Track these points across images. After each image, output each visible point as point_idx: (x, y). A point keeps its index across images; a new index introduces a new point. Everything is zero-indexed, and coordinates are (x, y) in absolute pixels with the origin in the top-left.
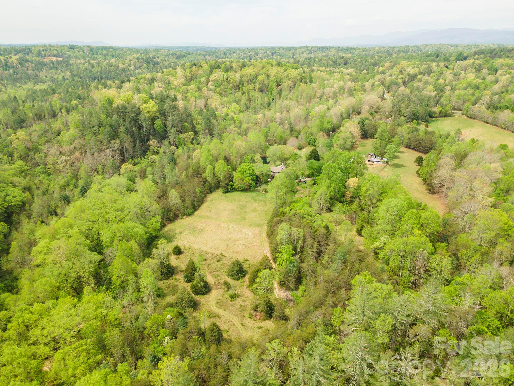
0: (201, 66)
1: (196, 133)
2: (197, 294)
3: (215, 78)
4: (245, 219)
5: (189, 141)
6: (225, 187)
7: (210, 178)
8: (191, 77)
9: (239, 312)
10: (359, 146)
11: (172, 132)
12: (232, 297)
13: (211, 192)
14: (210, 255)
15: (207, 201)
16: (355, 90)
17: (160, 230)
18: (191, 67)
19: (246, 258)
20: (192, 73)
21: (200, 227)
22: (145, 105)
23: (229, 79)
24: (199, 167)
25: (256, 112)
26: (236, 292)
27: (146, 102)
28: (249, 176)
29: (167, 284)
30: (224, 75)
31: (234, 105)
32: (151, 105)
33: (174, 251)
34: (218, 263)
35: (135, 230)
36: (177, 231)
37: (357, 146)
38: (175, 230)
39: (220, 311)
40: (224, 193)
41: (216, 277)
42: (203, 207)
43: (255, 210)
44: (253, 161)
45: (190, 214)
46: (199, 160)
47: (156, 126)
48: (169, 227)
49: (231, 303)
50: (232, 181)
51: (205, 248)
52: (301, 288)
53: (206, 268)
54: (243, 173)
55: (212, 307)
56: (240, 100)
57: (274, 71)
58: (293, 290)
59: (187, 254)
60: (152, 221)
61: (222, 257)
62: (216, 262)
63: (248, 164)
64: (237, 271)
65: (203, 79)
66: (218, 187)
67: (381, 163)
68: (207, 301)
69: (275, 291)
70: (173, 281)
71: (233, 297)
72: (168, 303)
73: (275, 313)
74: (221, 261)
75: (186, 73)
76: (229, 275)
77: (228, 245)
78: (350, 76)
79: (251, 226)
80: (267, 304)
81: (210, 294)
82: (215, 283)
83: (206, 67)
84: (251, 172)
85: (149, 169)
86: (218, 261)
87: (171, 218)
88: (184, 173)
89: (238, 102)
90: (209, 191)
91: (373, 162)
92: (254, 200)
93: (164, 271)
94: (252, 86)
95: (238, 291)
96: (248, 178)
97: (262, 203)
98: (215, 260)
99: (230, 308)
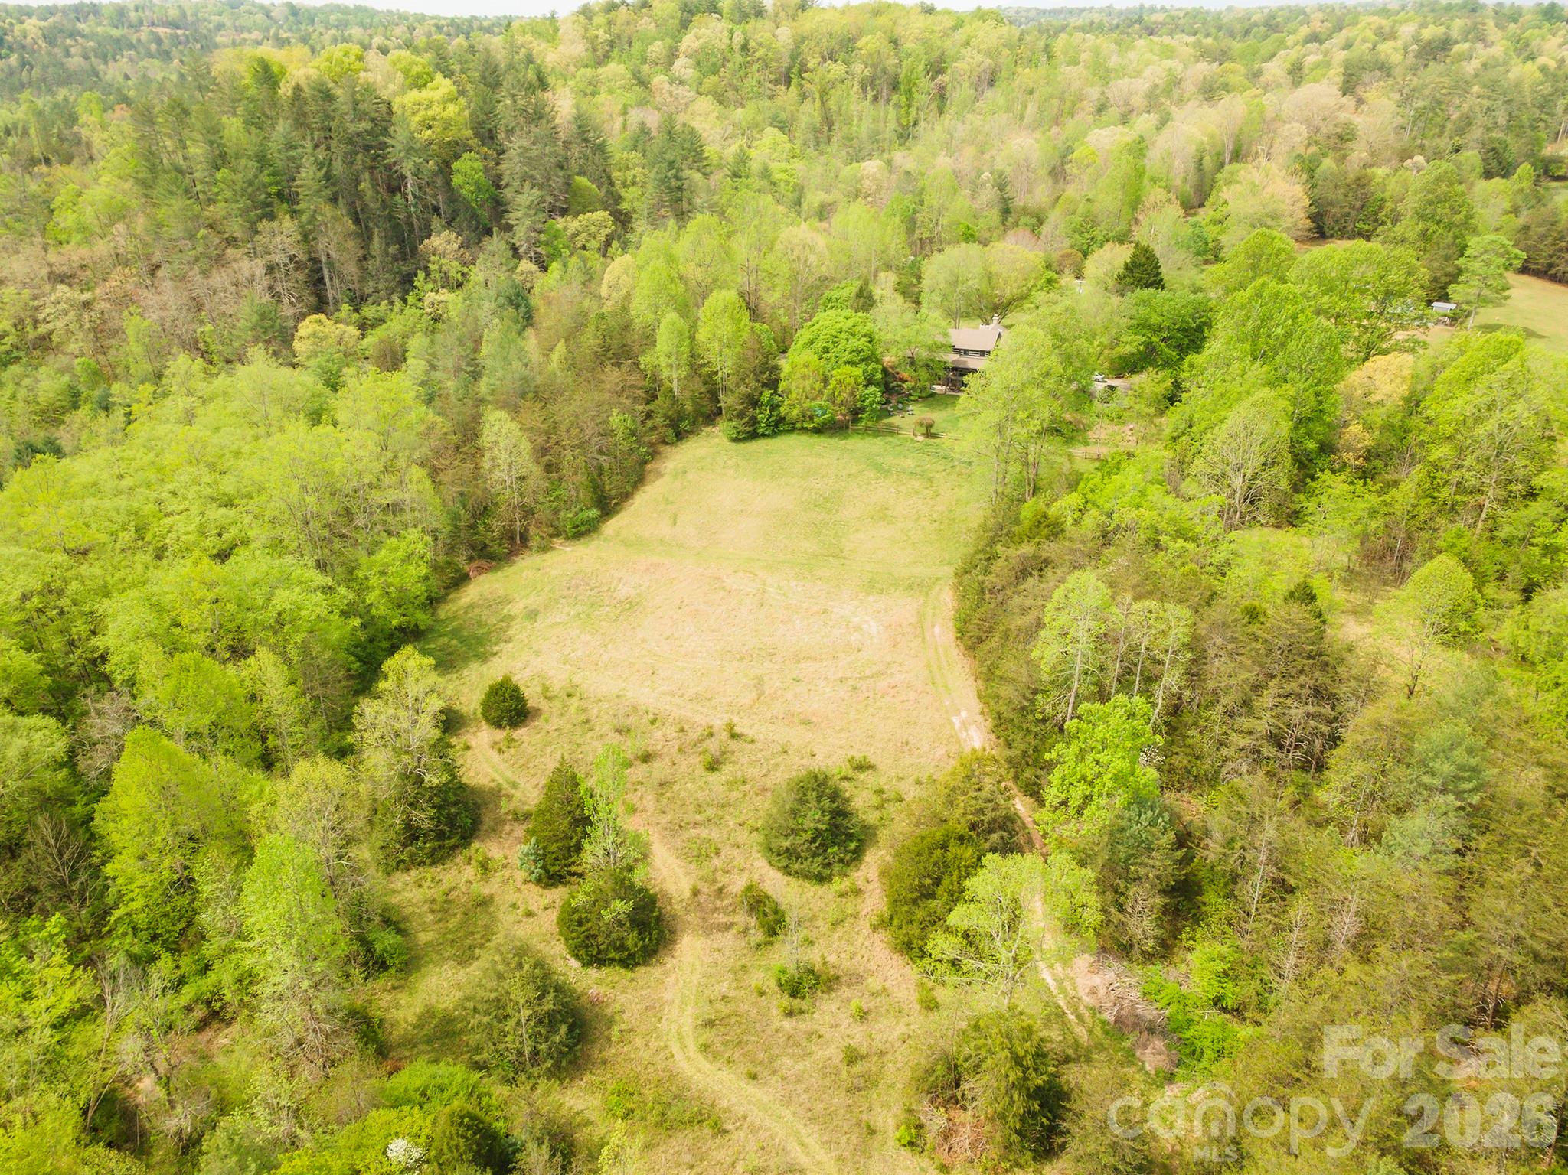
0: (646, 5)
2: (595, 958)
3: (698, 43)
4: (838, 553)
5: (594, 244)
6: (741, 415)
7: (674, 376)
8: (612, 41)
9: (840, 1099)
11: (522, 201)
12: (794, 989)
13: (680, 436)
14: (671, 731)
15: (659, 475)
16: (1224, 86)
17: (432, 602)
18: (611, 10)
19: (859, 757)
20: (615, 30)
21: (624, 591)
22: (414, 95)
23: (752, 44)
24: (626, 327)
25: (856, 157)
26: (815, 957)
27: (419, 82)
28: (853, 364)
29: (437, 893)
30: (732, 32)
31: (772, 134)
32: (437, 95)
33: (487, 706)
34: (714, 778)
35: (283, 599)
36: (515, 609)
38: (506, 600)
40: (736, 440)
41: (700, 855)
42: (644, 499)
43: (882, 515)
44: (866, 302)
45: (582, 531)
46: (628, 297)
47: (457, 180)
48: (482, 588)
49: (788, 1024)
50: (773, 384)
51: (646, 696)
53: (649, 801)
54: (826, 350)
55: (675, 1048)
56: (792, 118)
58: (1148, 957)
59: (556, 722)
60: (382, 555)
61: (734, 745)
62: (700, 770)
63: (845, 313)
64: (818, 834)
65: (657, 48)
66: (711, 416)
67: (1429, 322)
68: (653, 1009)
69: (1041, 961)
70: (470, 872)
71: (800, 987)
72: (429, 1012)
73: (1079, 1136)
74: (726, 768)
75: (593, 32)
76: (770, 850)
77: (760, 681)
79: (870, 586)
80: (1023, 1075)
81: (670, 962)
82: (696, 893)
83: (667, 8)
84: (862, 343)
85: (417, 343)
86: (713, 766)
87: (495, 548)
88: (560, 349)
89: (784, 126)
90: (671, 433)
92: (878, 468)
93: (422, 817)
94: (837, 69)
95: (826, 953)
96: (848, 368)
97: (916, 484)
98: (697, 761)
99: (786, 1064)
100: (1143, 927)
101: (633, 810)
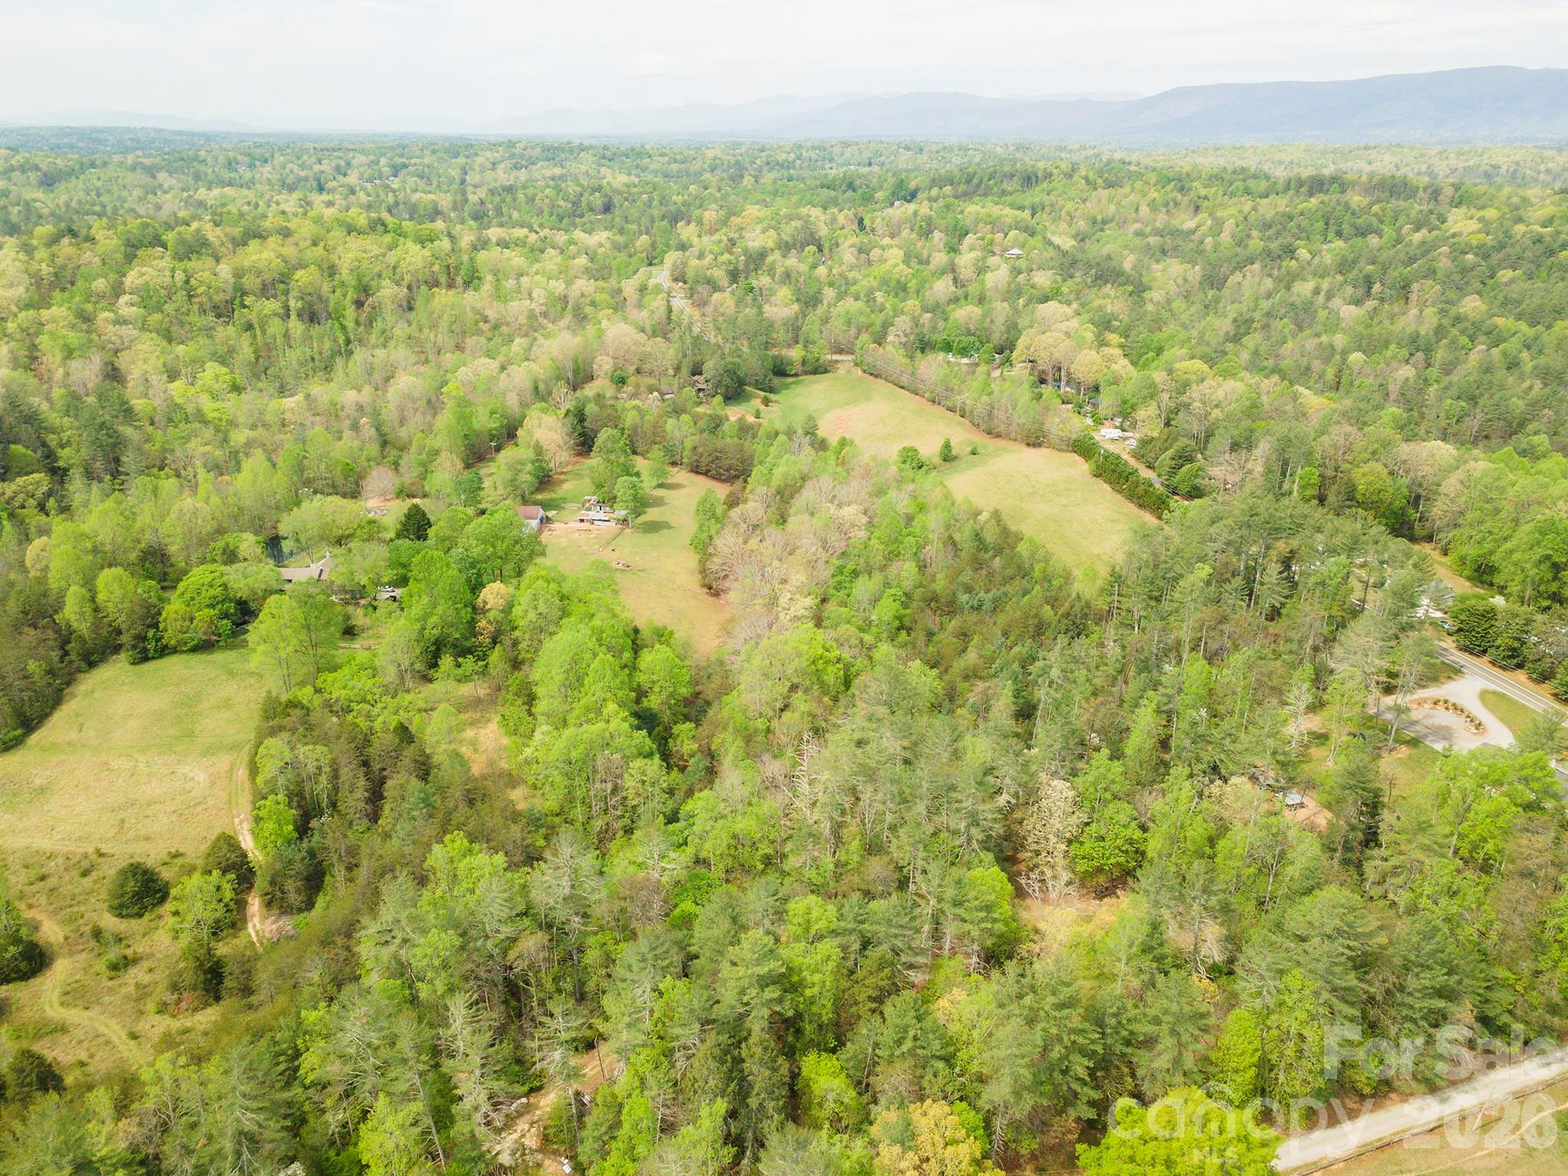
0: (90, 239)
1: (59, 474)
3: (140, 281)
4: (190, 734)
5: (32, 502)
6: (134, 647)
7: (82, 626)
8: (56, 274)
9: (129, 1006)
10: (570, 476)
12: (114, 967)
13: (92, 665)
14: (60, 860)
15: (73, 696)
16: (593, 304)
18: (54, 240)
19: (173, 851)
20: (59, 261)
21: (38, 782)
23: (193, 282)
24: (45, 595)
25: (283, 391)
26: (129, 952)
28: (212, 606)
30: (173, 270)
31: (212, 368)
34: (86, 880)
37: (562, 477)
39: (73, 1015)
40: (133, 664)
41: (71, 920)
42: (59, 717)
43: (227, 704)
44: (231, 557)
45: (11, 745)
46: (46, 569)
49: (110, 983)
50: (156, 626)
51: (46, 844)
52: (321, 902)
53: (43, 900)
54: (193, 599)
55: (47, 1008)
56: (231, 351)
57: (351, 253)
58: (300, 910)
61: (101, 860)
62: (77, 878)
63: (212, 567)
64: (136, 894)
65: (100, 284)
66: (117, 649)
67: (613, 524)
68: (37, 995)
69: (250, 925)
71: (118, 967)
73: (229, 983)
74: (94, 873)
75: (35, 266)
76: (112, 908)
77: (123, 821)
78: (592, 260)
79: (208, 752)
80: (201, 965)
81: (48, 973)
82: (66, 938)
83: (108, 241)
84: (218, 591)
86: (85, 874)
89: (224, 359)
90: (83, 665)
91: (592, 522)
92: (231, 674)
94: (271, 306)
95: (139, 947)
96: (207, 611)
97: (252, 680)
98: (75, 873)
99: (106, 999)
100: (294, 898)
101: (30, 907)
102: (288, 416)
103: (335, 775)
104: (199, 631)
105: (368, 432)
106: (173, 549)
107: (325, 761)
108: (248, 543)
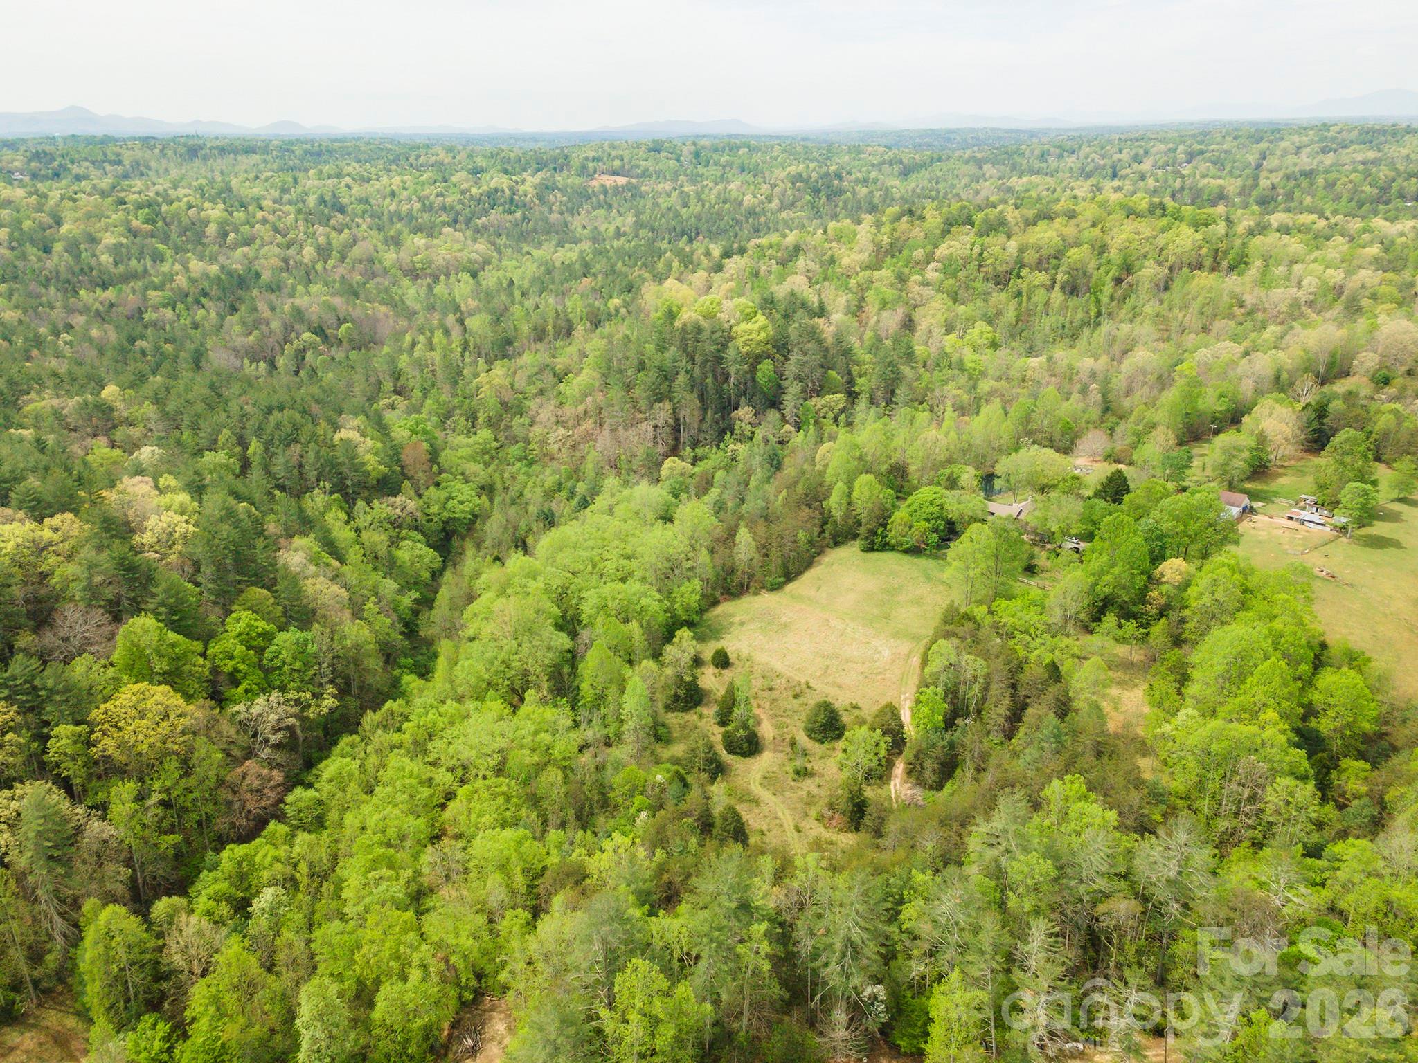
0: (922, 218)
1: (852, 396)
2: (731, 750)
3: (947, 252)
4: (887, 617)
5: (831, 415)
6: (867, 538)
7: (838, 514)
8: (891, 245)
9: (800, 805)
10: (1289, 471)
11: (793, 390)
12: (798, 773)
13: (837, 544)
14: (784, 681)
15: (820, 564)
16: (1374, 296)
17: (701, 611)
18: (898, 218)
19: (854, 702)
20: (896, 234)
21: (784, 619)
22: (744, 326)
23: (986, 254)
24: (821, 485)
25: (1031, 352)
26: (809, 766)
27: (749, 318)
28: (928, 520)
29: (682, 722)
31: (981, 326)
32: (756, 327)
33: (714, 658)
34: (795, 701)
35: (644, 601)
36: (736, 620)
37: (1281, 471)
38: (732, 615)
39: (765, 795)
40: (863, 551)
41: (780, 726)
42: (808, 576)
43: (918, 601)
44: (952, 483)
45: (775, 588)
46: (826, 466)
47: (759, 374)
48: (725, 608)
49: (792, 783)
50: (885, 525)
51: (778, 666)
52: (949, 787)
53: (767, 705)
54: (916, 511)
55: (752, 783)
56: (999, 313)
57: (1123, 234)
58: (931, 788)
59: (739, 670)
60: (683, 589)
61: (808, 691)
62: (791, 698)
63: (936, 489)
64: (823, 725)
65: (919, 254)
66: (855, 537)
67: (1327, 529)
68: (748, 771)
69: (892, 783)
70: (695, 717)
71: (802, 773)
72: (673, 757)
73: (867, 821)
74: (801, 699)
75: (880, 237)
76: (806, 729)
77: (828, 667)
79: (896, 635)
80: (852, 798)
81: (758, 758)
82: (774, 738)
83: (934, 219)
84: (935, 509)
85: (720, 474)
86: (796, 696)
87: (734, 590)
88: (784, 493)
89: (992, 320)
90: (832, 543)
91: (1303, 522)
92: (928, 578)
93: (681, 692)
94: (1042, 277)
95: (816, 765)
96: (924, 523)
97: (942, 588)
98: (791, 693)
99: (787, 794)
100: (929, 775)
101: (759, 706)
102: (1030, 373)
103: (986, 688)
104: (912, 539)
105: (1095, 396)
106: (912, 468)
107: (982, 673)
108: (968, 475)
